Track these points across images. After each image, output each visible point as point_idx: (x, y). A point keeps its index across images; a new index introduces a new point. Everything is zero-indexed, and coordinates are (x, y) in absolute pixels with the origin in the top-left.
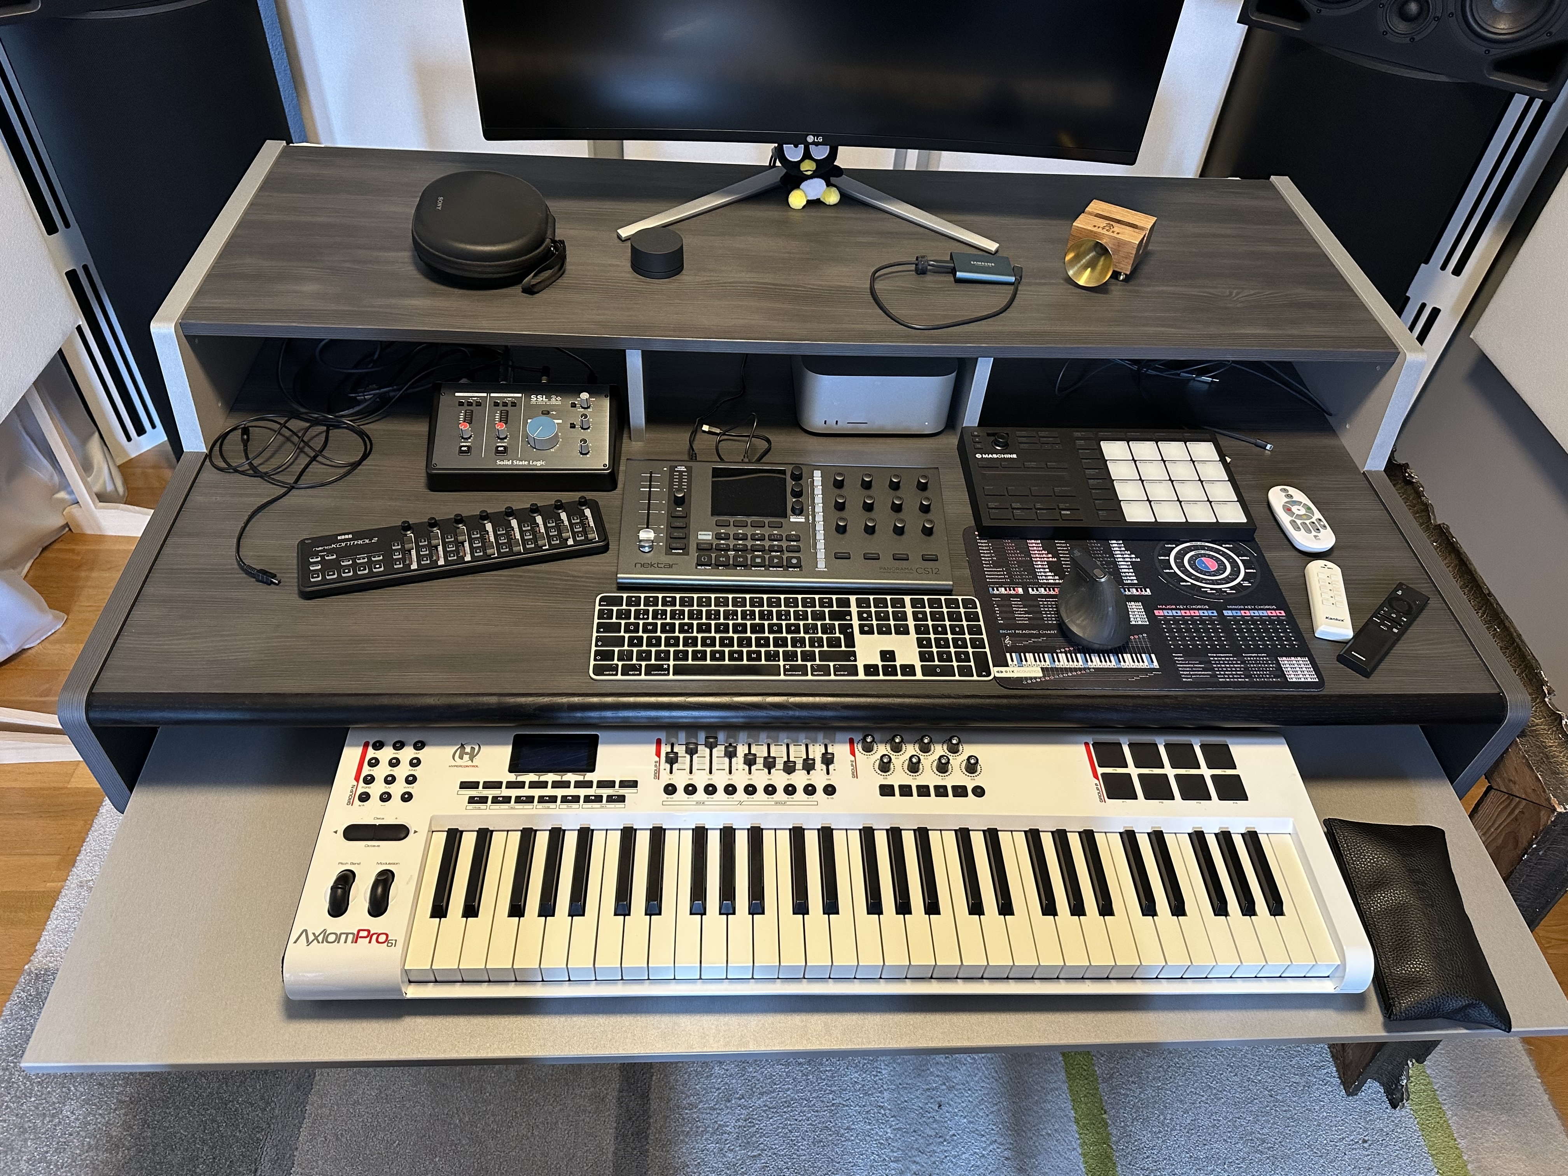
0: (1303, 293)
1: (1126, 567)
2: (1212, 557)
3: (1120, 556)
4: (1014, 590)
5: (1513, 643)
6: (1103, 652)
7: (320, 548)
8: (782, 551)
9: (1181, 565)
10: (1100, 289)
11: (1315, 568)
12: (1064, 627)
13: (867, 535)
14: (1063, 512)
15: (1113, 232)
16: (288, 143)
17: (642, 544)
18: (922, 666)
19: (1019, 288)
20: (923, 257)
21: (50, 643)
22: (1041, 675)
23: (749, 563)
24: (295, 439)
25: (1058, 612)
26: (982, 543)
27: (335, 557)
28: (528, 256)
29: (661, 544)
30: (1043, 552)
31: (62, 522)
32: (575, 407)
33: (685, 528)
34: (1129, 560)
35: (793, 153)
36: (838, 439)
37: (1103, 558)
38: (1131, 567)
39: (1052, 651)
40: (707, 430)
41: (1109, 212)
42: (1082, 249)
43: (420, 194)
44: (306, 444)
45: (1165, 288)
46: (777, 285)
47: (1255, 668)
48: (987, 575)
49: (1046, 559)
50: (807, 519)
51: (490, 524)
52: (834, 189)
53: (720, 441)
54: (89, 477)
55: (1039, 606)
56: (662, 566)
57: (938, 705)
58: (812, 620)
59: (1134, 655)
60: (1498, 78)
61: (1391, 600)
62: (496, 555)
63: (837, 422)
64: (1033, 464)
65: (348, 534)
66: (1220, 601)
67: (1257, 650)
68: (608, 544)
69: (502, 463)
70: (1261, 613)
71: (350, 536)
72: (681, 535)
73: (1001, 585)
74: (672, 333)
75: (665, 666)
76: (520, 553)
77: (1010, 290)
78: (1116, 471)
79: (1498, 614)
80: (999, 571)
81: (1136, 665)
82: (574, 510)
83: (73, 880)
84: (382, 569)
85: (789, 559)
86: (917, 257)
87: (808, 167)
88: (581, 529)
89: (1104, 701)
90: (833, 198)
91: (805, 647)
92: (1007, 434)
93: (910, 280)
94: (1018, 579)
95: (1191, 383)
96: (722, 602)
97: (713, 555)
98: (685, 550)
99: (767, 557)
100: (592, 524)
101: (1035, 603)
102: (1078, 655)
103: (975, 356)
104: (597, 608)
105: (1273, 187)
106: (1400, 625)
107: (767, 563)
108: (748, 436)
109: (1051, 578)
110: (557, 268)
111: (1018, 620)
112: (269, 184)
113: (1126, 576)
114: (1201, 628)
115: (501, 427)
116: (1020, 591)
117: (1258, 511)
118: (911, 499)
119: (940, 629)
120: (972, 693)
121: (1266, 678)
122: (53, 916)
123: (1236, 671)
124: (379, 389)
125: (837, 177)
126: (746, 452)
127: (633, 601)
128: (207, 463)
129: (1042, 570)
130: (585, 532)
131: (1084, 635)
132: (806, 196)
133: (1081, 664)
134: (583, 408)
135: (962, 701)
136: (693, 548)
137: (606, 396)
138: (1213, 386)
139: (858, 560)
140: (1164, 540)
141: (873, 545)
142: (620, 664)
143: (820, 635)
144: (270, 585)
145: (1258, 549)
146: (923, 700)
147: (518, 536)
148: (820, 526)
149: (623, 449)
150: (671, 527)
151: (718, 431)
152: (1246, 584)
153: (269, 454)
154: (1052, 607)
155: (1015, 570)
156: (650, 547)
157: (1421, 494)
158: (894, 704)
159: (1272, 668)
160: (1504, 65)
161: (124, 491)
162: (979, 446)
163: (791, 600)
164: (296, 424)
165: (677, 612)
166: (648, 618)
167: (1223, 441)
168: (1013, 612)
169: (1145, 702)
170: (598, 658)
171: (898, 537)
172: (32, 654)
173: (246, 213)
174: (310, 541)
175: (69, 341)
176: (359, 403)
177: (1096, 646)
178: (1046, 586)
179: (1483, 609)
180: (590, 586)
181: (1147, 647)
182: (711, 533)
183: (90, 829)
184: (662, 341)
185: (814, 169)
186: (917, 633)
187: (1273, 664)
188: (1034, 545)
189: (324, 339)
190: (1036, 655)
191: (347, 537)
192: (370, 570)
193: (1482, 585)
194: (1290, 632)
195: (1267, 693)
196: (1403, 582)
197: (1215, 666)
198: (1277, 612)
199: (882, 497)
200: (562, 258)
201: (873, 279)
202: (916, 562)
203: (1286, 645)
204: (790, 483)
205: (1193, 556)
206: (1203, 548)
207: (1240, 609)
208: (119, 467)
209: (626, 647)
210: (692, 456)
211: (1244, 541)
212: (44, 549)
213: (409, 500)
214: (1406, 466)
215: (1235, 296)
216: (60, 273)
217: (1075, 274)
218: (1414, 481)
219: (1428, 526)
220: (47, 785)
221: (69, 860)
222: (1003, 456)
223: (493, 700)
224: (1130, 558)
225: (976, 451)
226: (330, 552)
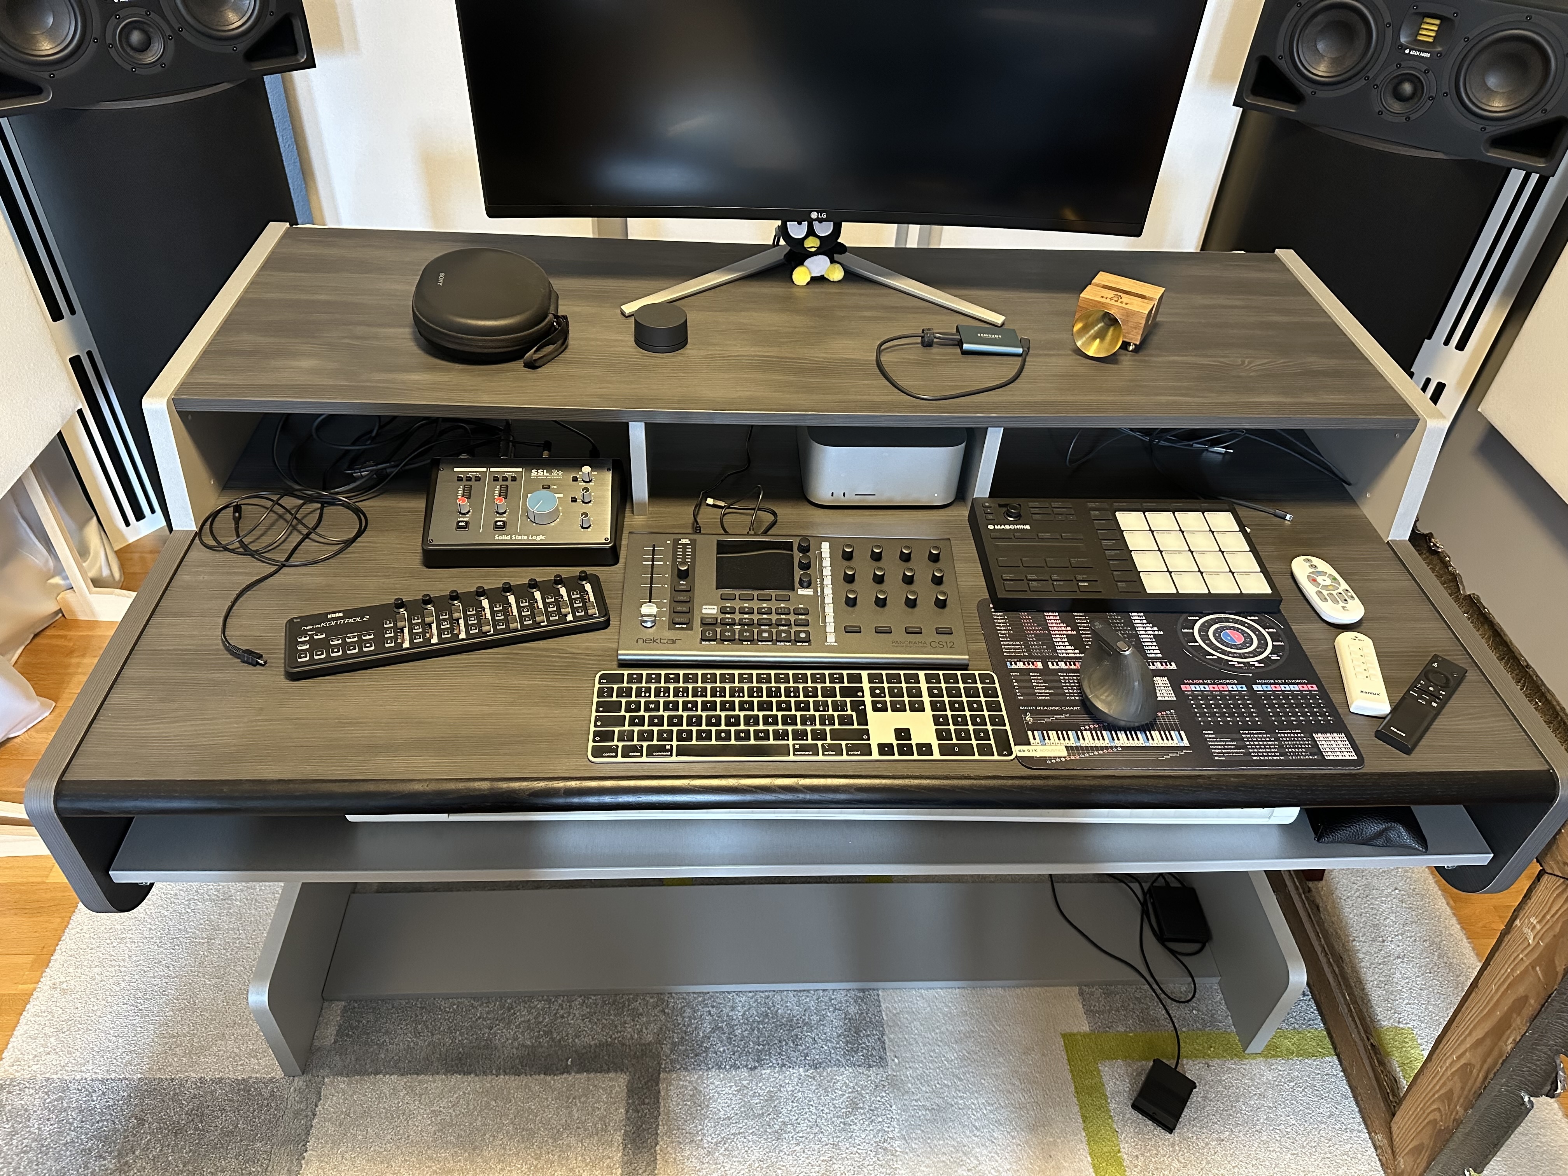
0: (1316, 362)
1: (1149, 640)
2: (1238, 630)
3: (1142, 629)
4: (1033, 664)
5: (1557, 717)
6: (1130, 729)
7: (309, 627)
8: (789, 625)
9: (1205, 638)
10: (1111, 360)
11: (1344, 640)
12: (1088, 704)
13: (878, 608)
14: (1080, 584)
15: (1121, 302)
16: (291, 225)
17: (644, 618)
18: (939, 744)
19: (1027, 359)
20: (929, 329)
21: (37, 732)
22: (1065, 753)
23: (756, 637)
24: (288, 517)
25: (1080, 687)
26: (997, 616)
27: (324, 636)
28: (531, 331)
29: (664, 619)
30: (1062, 625)
31: (54, 608)
32: (577, 480)
33: (689, 602)
34: (1151, 632)
35: (797, 231)
36: (846, 511)
37: (1124, 631)
38: (1154, 640)
39: (1076, 728)
40: (711, 503)
41: (1117, 283)
42: (1090, 319)
43: (421, 273)
44: (300, 521)
45: (1176, 358)
46: (782, 358)
47: (1290, 745)
48: (1005, 648)
49: (1064, 632)
50: (816, 591)
51: (486, 601)
52: (839, 265)
53: (725, 514)
54: (85, 562)
55: (1060, 681)
56: (665, 641)
57: (957, 787)
58: (823, 696)
59: (1162, 732)
60: (1496, 155)
61: (1427, 673)
62: (492, 632)
63: (844, 494)
64: (1048, 535)
65: (339, 612)
66: (1248, 675)
67: (1291, 726)
68: (609, 620)
69: (500, 538)
70: (1292, 687)
71: (341, 614)
72: (685, 609)
73: (1020, 659)
74: (676, 405)
75: (668, 747)
76: (517, 630)
77: (1017, 361)
78: (1134, 541)
79: (1538, 687)
80: (1017, 645)
81: (1166, 743)
82: (574, 585)
83: (46, 981)
84: (373, 648)
85: (797, 633)
86: (923, 330)
87: (812, 244)
88: (581, 605)
89: (1134, 781)
90: (837, 274)
91: (815, 725)
92: (1019, 505)
93: (916, 353)
94: (1037, 653)
95: (1205, 454)
96: (727, 679)
97: (718, 630)
98: (689, 625)
99: (774, 631)
100: (592, 599)
101: (1056, 678)
102: (1104, 732)
103: (985, 426)
104: (597, 686)
105: (1278, 260)
106: (1439, 699)
107: (774, 638)
108: (754, 509)
109: (1071, 651)
110: (560, 342)
111: (1039, 696)
112: (269, 264)
113: (1150, 650)
114: (1231, 704)
115: (501, 503)
116: (1040, 665)
117: (1283, 583)
118: (922, 571)
119: (957, 706)
120: (994, 774)
121: (1302, 755)
122: (23, 1020)
123: (1270, 748)
124: (375, 465)
125: (841, 254)
126: (752, 524)
127: (635, 679)
128: (197, 541)
129: (1061, 643)
130: (585, 608)
131: (1109, 711)
132: (810, 273)
133: (1107, 742)
134: (584, 482)
135: (983, 782)
136: (697, 623)
137: (608, 470)
138: (1227, 456)
139: (868, 632)
140: (1186, 613)
141: (884, 618)
142: (620, 744)
143: (831, 712)
144: (255, 666)
145: (1284, 622)
146: (942, 781)
147: (515, 612)
148: (829, 600)
149: (625, 523)
150: (675, 601)
151: (723, 504)
152: (1274, 657)
153: (260, 533)
154: (1073, 682)
155: (1034, 643)
156: (652, 622)
157: (1448, 563)
158: (911, 786)
159: (1308, 744)
160: (1500, 142)
161: (121, 577)
162: (990, 517)
163: (800, 676)
164: (290, 502)
165: (681, 689)
166: (650, 696)
167: (1241, 512)
168: (1032, 687)
169: (1178, 782)
170: (597, 739)
171: (910, 610)
172: (16, 743)
173: (246, 291)
174: (299, 620)
175: (69, 423)
176: (355, 479)
177: (1122, 723)
178: (1067, 660)
179: (1522, 682)
180: (589, 664)
181: (1176, 724)
182: (715, 607)
183: (67, 926)
184: (665, 413)
185: (818, 245)
186: (933, 710)
187: (1308, 741)
188: (1052, 618)
189: (321, 415)
190: (1059, 732)
191: (337, 615)
192: (360, 649)
193: (1518, 656)
194: (1324, 707)
195: (1305, 772)
196: (1438, 653)
197: (1248, 743)
198: (1309, 686)
199: (893, 570)
200: (564, 334)
201: (879, 351)
202: (929, 634)
203: (1321, 720)
204: (797, 555)
205: (1217, 629)
206: (1227, 620)
207: (1271, 684)
208: (116, 552)
209: (626, 728)
210: (697, 529)
211: (1270, 613)
212: (36, 636)
213: (404, 577)
214: (1431, 535)
215: (1248, 365)
216: (63, 358)
217: (1083, 344)
218: (1440, 550)
219: (1458, 596)
220: (25, 880)
221: (43, 960)
222: (1016, 527)
223: (485, 785)
224: (1153, 631)
225: (989, 522)
226: (319, 631)
